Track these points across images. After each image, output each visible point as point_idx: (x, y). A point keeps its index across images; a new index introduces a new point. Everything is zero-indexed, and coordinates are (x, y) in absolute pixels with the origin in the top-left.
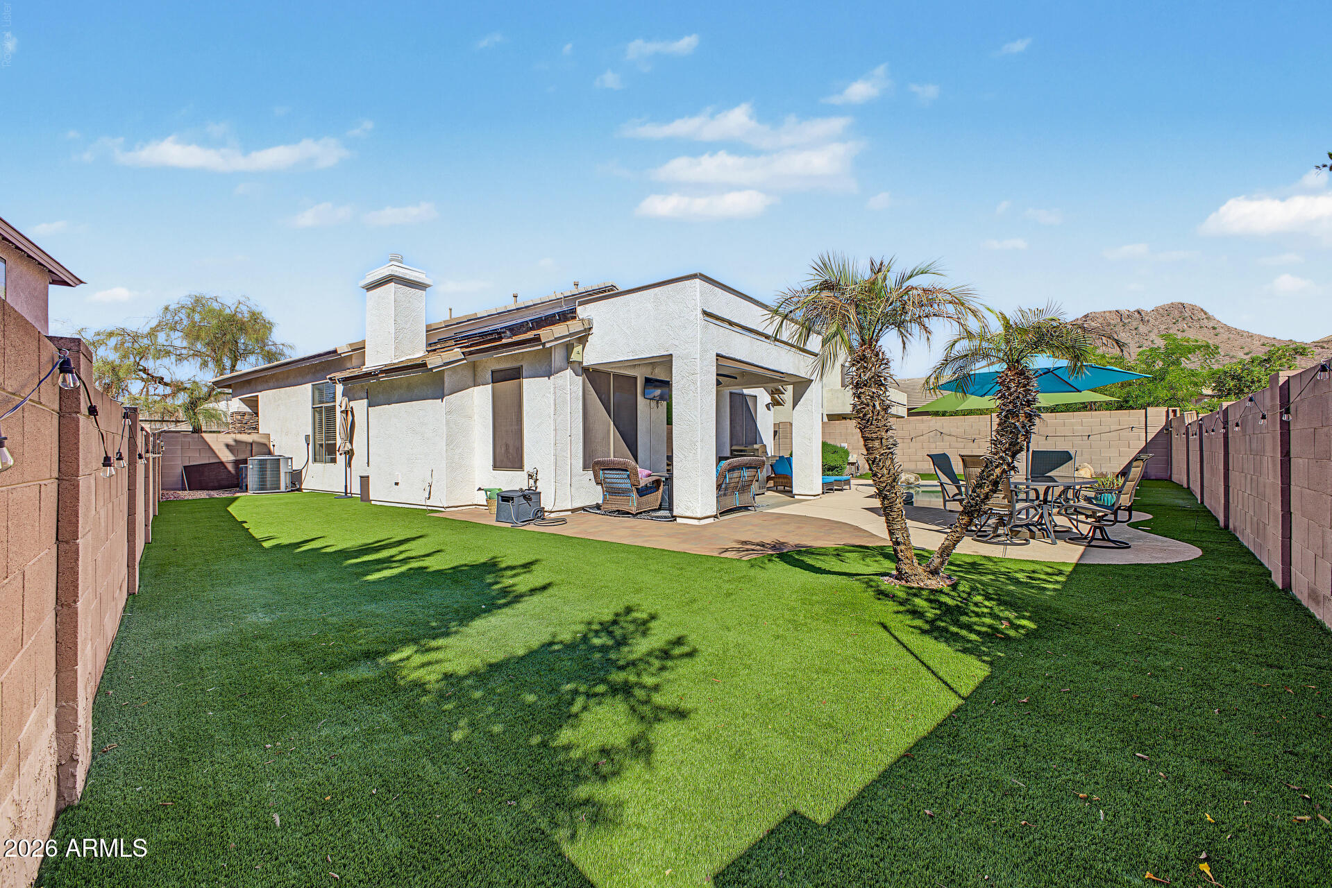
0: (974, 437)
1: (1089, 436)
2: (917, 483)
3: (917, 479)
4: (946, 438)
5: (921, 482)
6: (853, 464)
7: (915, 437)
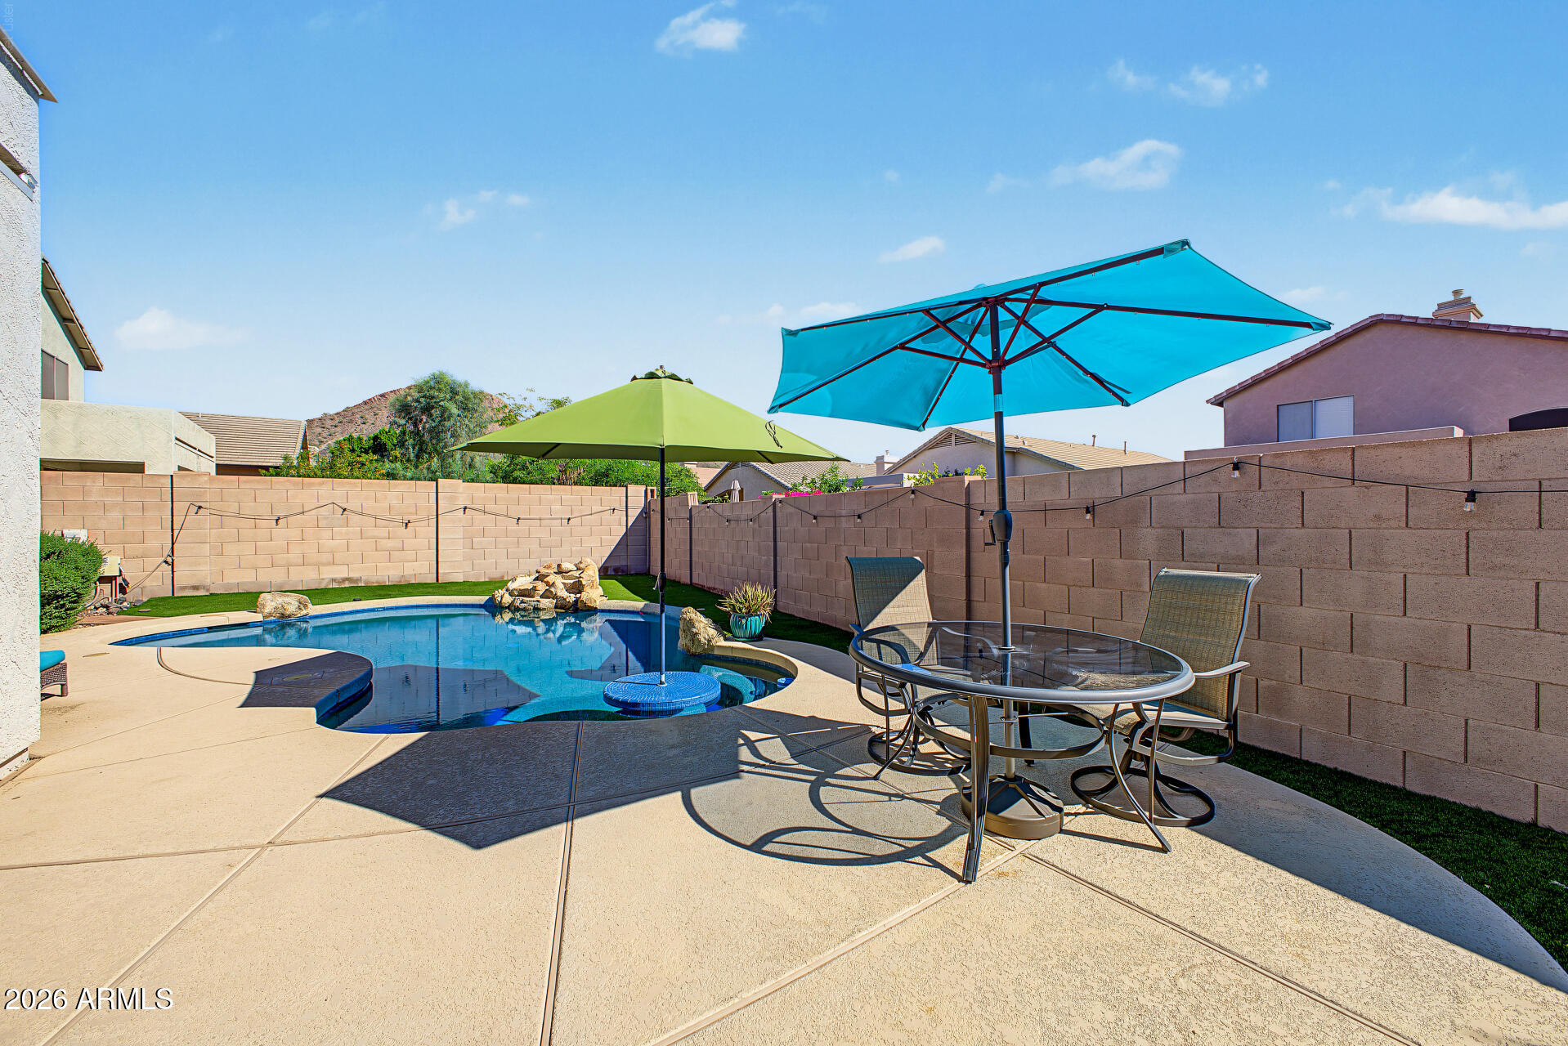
0: (406, 518)
1: (569, 519)
2: (304, 612)
3: (302, 605)
4: (354, 518)
5: (314, 610)
6: (109, 579)
7: (286, 517)
